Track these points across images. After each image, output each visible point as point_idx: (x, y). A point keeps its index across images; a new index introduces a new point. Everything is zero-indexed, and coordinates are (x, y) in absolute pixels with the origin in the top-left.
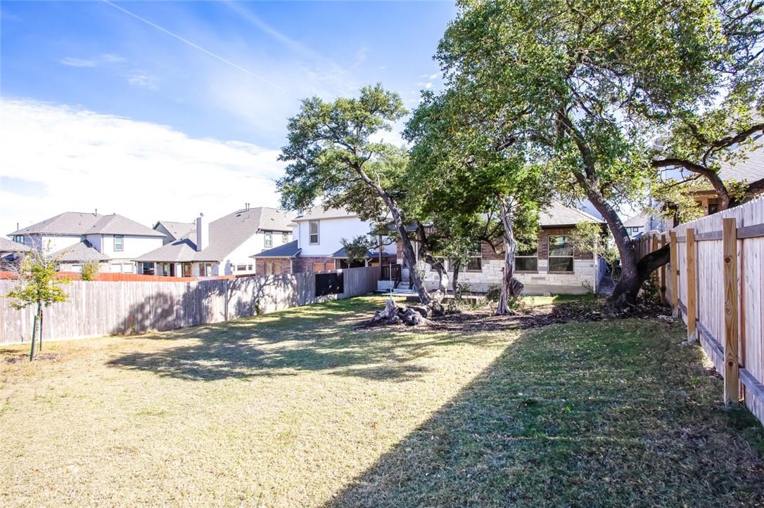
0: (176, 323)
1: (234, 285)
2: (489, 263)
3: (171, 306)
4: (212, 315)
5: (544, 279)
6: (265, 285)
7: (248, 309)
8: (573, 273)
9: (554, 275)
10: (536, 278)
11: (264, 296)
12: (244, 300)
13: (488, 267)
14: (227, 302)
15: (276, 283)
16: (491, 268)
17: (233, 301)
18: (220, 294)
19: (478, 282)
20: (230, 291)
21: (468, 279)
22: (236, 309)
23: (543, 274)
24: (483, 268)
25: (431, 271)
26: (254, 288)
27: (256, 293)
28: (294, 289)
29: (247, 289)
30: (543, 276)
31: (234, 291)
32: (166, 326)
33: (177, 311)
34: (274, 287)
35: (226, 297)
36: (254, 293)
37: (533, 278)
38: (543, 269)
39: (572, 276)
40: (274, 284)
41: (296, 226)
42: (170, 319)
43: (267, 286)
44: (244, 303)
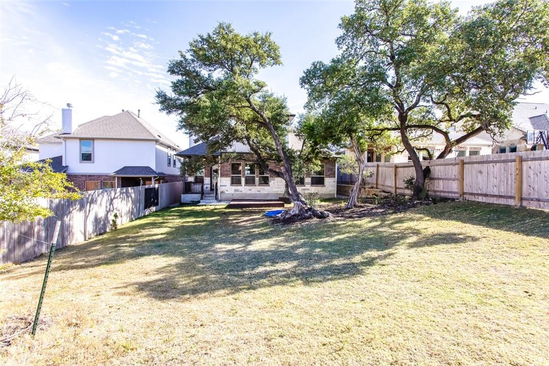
0: (36, 249)
1: (92, 199)
2: (274, 180)
3: (31, 228)
4: (73, 235)
5: (308, 189)
6: (114, 198)
7: (103, 225)
8: (325, 186)
9: (315, 187)
10: (304, 189)
11: (113, 209)
12: (99, 216)
13: (274, 183)
14: (86, 218)
15: (122, 196)
16: (276, 183)
17: (91, 218)
18: (80, 210)
19: (267, 193)
20: (88, 205)
21: (260, 191)
22: (94, 226)
23: (308, 186)
24: (270, 183)
25: (231, 185)
26: (107, 201)
27: (109, 207)
28: (132, 202)
29: (102, 203)
30: (308, 188)
31: (92, 205)
32: (23, 254)
33: (38, 233)
34: (120, 200)
35: (85, 212)
36: (107, 207)
37: (302, 189)
38: (308, 184)
39: (324, 187)
40: (120, 198)
41: (61, 143)
42: (29, 245)
43: (116, 200)
44: (100, 219)
